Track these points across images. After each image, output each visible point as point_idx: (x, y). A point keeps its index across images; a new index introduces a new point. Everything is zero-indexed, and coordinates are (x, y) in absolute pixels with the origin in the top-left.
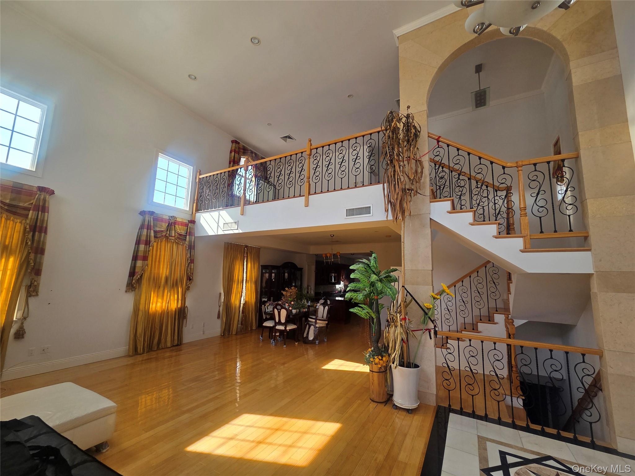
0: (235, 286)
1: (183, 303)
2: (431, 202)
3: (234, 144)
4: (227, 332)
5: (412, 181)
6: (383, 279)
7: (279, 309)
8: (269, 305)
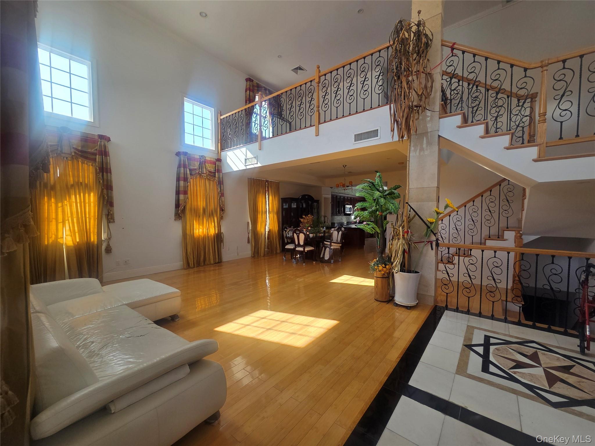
0: (260, 216)
1: (219, 229)
2: (440, 118)
3: (248, 83)
4: (256, 254)
5: (420, 96)
6: (387, 197)
7: (298, 234)
8: (290, 231)
